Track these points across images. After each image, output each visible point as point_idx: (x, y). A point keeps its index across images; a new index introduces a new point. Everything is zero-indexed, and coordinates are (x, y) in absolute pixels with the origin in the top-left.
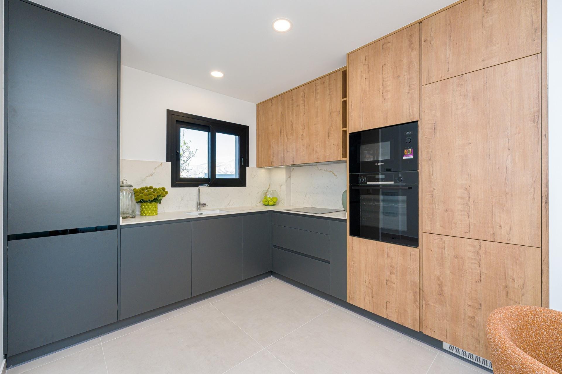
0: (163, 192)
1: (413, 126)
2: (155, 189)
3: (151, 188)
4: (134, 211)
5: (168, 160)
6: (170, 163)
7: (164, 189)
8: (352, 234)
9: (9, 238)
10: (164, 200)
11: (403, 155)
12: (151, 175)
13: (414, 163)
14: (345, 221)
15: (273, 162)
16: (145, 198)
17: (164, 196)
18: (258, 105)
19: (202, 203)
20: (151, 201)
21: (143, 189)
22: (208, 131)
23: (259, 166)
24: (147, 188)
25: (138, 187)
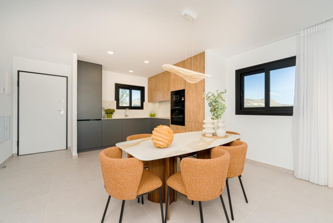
0: (114, 111)
1: (183, 91)
2: (111, 110)
3: (110, 109)
4: (105, 116)
5: (115, 100)
6: (116, 101)
7: (114, 110)
8: (171, 124)
9: (78, 120)
10: (114, 113)
11: (182, 99)
12: (110, 105)
13: (184, 102)
14: (169, 120)
15: (153, 100)
16: (108, 112)
17: (114, 112)
18: (148, 78)
19: (127, 115)
20: (110, 113)
21: (107, 110)
22: (129, 90)
23: (149, 101)
24: (109, 109)
25: (106, 109)
